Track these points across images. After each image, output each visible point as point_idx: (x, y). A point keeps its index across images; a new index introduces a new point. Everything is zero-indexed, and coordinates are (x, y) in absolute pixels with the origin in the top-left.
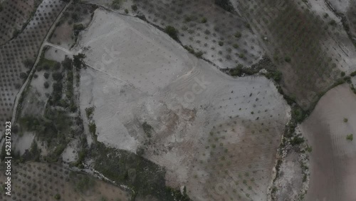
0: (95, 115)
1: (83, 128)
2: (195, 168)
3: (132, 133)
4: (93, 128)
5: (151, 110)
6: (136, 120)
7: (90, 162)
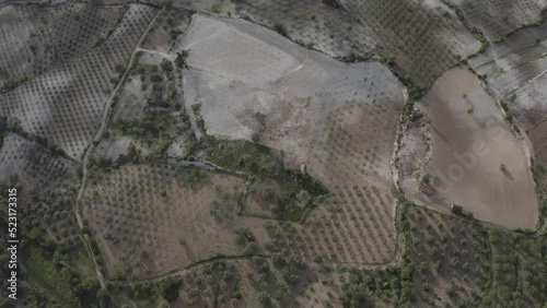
0: (202, 111)
1: (190, 124)
2: (315, 148)
3: (245, 123)
4: (201, 124)
5: (264, 102)
6: (248, 111)
7: (201, 153)
